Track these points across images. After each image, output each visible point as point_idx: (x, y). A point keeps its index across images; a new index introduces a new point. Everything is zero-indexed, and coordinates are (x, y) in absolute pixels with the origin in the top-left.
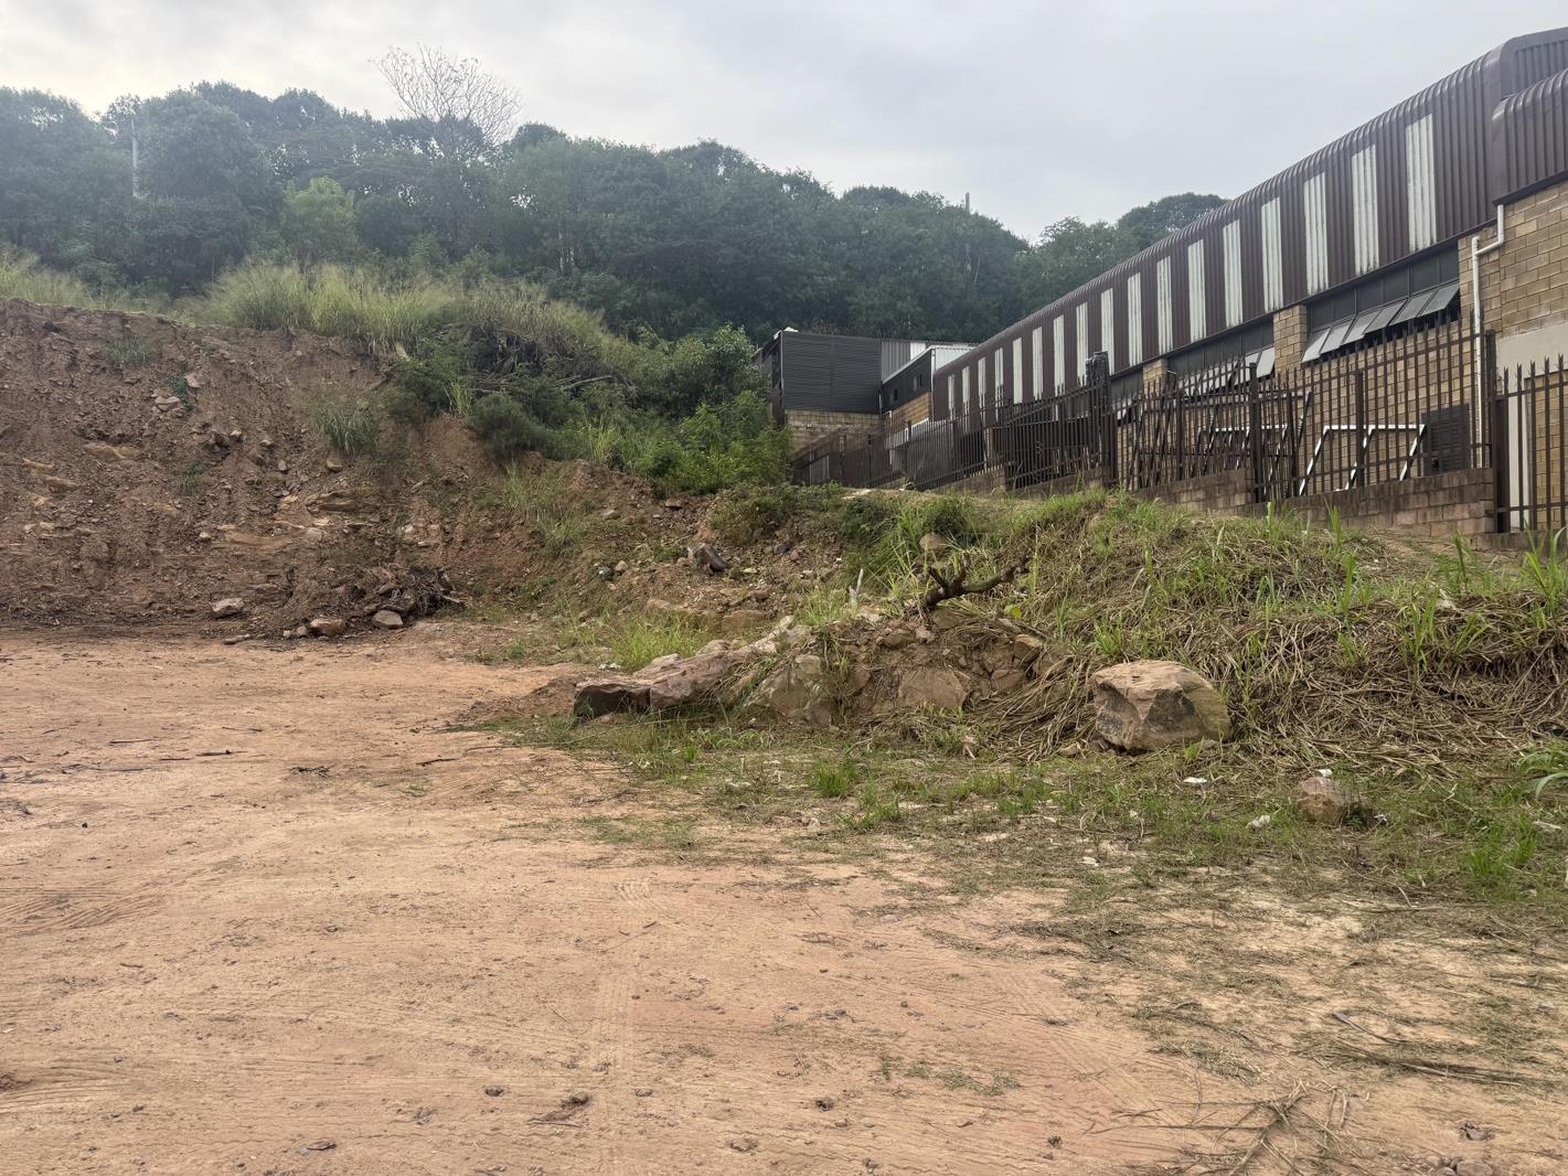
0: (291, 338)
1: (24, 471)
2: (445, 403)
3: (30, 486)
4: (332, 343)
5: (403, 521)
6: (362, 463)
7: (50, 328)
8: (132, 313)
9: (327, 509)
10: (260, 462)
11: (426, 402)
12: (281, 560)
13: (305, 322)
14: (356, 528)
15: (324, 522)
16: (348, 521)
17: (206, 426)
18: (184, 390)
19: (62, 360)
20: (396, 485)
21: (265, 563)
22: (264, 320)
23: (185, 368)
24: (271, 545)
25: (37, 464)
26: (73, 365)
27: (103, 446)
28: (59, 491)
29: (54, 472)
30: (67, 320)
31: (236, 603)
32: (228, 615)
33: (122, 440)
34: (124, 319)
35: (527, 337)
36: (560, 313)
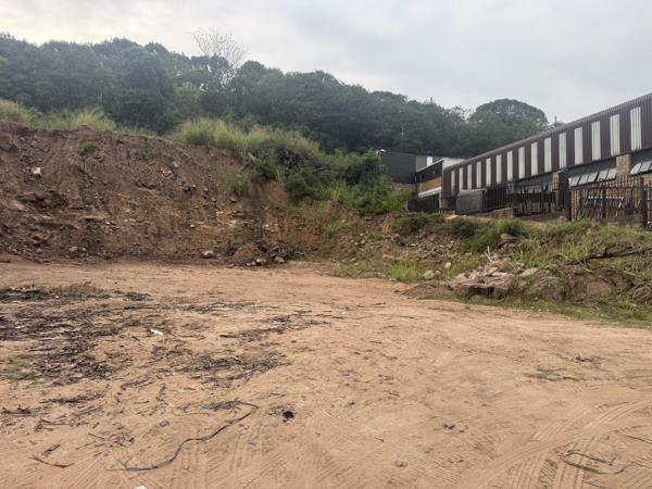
0: (209, 149)
1: (119, 199)
2: (274, 178)
3: (122, 204)
4: (224, 152)
5: (264, 222)
6: (244, 199)
7: (119, 142)
8: (150, 137)
9: (235, 217)
10: (205, 198)
11: (266, 176)
12: (222, 236)
13: (214, 144)
14: (246, 225)
15: (234, 222)
16: (242, 222)
17: (184, 183)
18: (172, 168)
19: (124, 155)
20: (259, 208)
21: (216, 238)
22: (200, 141)
23: (171, 160)
24: (217, 230)
25: (124, 196)
26: (128, 156)
27: (145, 189)
28: (134, 207)
29: (130, 199)
30: (125, 139)
31: (211, 252)
32: (209, 257)
33: (152, 187)
34: (146, 139)
35: (296, 152)
36: (304, 142)
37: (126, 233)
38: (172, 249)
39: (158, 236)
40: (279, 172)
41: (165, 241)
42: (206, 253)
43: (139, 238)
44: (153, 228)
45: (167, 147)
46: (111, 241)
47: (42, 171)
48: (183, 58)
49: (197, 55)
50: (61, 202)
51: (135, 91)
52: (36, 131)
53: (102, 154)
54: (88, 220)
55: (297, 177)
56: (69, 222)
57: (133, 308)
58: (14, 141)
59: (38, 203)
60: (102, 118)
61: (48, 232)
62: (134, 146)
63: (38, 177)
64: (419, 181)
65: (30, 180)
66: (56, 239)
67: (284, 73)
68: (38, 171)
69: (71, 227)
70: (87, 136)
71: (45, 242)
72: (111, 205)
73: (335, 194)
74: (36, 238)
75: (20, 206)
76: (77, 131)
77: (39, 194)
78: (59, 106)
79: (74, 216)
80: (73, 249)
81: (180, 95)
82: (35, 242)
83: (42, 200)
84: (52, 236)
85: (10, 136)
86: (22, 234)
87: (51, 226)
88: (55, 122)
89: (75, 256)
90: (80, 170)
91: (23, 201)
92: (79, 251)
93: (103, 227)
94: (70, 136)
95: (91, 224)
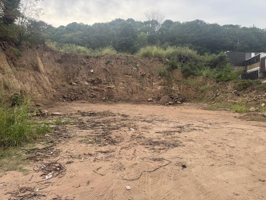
0: (150, 58)
1: (118, 79)
2: (176, 68)
3: (120, 81)
4: (156, 59)
5: (172, 86)
6: (164, 77)
7: (118, 58)
8: (129, 56)
9: (160, 85)
10: (149, 78)
11: (173, 67)
12: (155, 93)
13: (152, 56)
14: (165, 88)
15: (160, 87)
16: (163, 87)
17: (141, 72)
18: (137, 67)
19: (120, 63)
20: (170, 81)
21: (153, 93)
22: (147, 56)
23: (136, 64)
24: (153, 90)
25: (120, 79)
27: (127, 76)
28: (123, 83)
29: (122, 80)
30: (120, 57)
31: (151, 99)
33: (130, 75)
34: (127, 57)
35: (186, 56)
36: (190, 51)
37: (121, 92)
38: (137, 98)
39: (132, 93)
40: (179, 65)
41: (134, 95)
42: (149, 100)
43: (126, 94)
44: (130, 90)
45: (135, 59)
46: (116, 95)
47: (94, 71)
48: (140, 23)
49: (146, 21)
50: (100, 82)
51: (123, 38)
52: (91, 57)
53: (112, 63)
54: (108, 88)
55: (186, 66)
56: (102, 89)
57: (124, 120)
58: (85, 60)
59: (92, 82)
60: (112, 50)
61: (96, 92)
62: (123, 60)
63: (92, 73)
64: (247, 65)
65: (90, 74)
66: (99, 95)
67: (181, 23)
68: (92, 71)
69: (103, 90)
70: (107, 57)
71: (95, 96)
72: (116, 82)
73: (204, 73)
74: (92, 95)
75: (87, 84)
76: (104, 55)
77: (93, 79)
78: (98, 47)
79: (104, 86)
80: (104, 98)
81: (139, 38)
82: (92, 96)
83: (94, 81)
84: (97, 94)
85: (83, 59)
86: (88, 93)
87: (97, 90)
88: (97, 53)
89: (104, 101)
90: (106, 70)
91: (88, 82)
92: (106, 99)
93: (113, 90)
94: (102, 58)
95: (109, 89)
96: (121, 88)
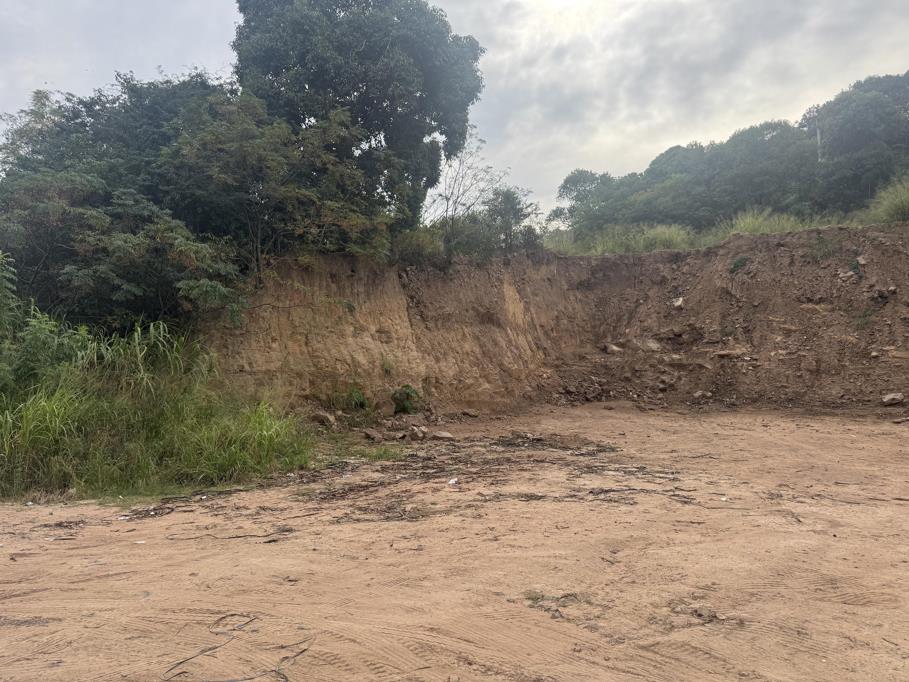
1: (769, 323)
3: (772, 330)
17: (872, 286)
18: (856, 267)
23: (857, 254)
25: (776, 319)
26: (792, 262)
27: (810, 306)
28: (788, 333)
29: (785, 322)
33: (821, 301)
34: (820, 232)
37: (769, 371)
39: (816, 372)
41: (826, 380)
42: (888, 398)
43: (788, 377)
44: (810, 359)
45: (853, 235)
47: (686, 301)
54: (722, 357)
56: (700, 361)
58: (665, 270)
59: (675, 341)
61: (676, 374)
62: (803, 246)
63: (680, 308)
65: (669, 315)
66: (684, 384)
68: (679, 302)
69: (701, 367)
70: (739, 247)
71: (672, 386)
72: (756, 335)
74: (663, 382)
75: (654, 345)
76: (729, 243)
77: (677, 329)
79: (707, 352)
80: (698, 394)
82: (661, 386)
83: (680, 336)
90: (728, 293)
91: (660, 340)
92: (704, 396)
94: (721, 252)
96: (775, 352)
